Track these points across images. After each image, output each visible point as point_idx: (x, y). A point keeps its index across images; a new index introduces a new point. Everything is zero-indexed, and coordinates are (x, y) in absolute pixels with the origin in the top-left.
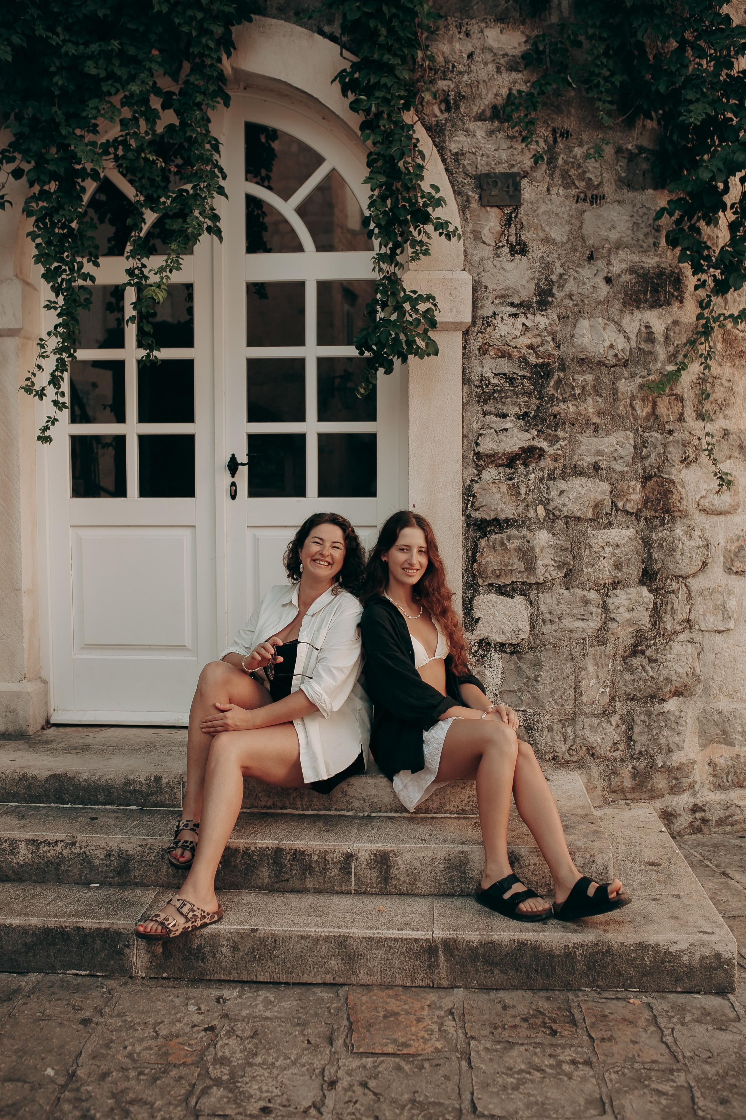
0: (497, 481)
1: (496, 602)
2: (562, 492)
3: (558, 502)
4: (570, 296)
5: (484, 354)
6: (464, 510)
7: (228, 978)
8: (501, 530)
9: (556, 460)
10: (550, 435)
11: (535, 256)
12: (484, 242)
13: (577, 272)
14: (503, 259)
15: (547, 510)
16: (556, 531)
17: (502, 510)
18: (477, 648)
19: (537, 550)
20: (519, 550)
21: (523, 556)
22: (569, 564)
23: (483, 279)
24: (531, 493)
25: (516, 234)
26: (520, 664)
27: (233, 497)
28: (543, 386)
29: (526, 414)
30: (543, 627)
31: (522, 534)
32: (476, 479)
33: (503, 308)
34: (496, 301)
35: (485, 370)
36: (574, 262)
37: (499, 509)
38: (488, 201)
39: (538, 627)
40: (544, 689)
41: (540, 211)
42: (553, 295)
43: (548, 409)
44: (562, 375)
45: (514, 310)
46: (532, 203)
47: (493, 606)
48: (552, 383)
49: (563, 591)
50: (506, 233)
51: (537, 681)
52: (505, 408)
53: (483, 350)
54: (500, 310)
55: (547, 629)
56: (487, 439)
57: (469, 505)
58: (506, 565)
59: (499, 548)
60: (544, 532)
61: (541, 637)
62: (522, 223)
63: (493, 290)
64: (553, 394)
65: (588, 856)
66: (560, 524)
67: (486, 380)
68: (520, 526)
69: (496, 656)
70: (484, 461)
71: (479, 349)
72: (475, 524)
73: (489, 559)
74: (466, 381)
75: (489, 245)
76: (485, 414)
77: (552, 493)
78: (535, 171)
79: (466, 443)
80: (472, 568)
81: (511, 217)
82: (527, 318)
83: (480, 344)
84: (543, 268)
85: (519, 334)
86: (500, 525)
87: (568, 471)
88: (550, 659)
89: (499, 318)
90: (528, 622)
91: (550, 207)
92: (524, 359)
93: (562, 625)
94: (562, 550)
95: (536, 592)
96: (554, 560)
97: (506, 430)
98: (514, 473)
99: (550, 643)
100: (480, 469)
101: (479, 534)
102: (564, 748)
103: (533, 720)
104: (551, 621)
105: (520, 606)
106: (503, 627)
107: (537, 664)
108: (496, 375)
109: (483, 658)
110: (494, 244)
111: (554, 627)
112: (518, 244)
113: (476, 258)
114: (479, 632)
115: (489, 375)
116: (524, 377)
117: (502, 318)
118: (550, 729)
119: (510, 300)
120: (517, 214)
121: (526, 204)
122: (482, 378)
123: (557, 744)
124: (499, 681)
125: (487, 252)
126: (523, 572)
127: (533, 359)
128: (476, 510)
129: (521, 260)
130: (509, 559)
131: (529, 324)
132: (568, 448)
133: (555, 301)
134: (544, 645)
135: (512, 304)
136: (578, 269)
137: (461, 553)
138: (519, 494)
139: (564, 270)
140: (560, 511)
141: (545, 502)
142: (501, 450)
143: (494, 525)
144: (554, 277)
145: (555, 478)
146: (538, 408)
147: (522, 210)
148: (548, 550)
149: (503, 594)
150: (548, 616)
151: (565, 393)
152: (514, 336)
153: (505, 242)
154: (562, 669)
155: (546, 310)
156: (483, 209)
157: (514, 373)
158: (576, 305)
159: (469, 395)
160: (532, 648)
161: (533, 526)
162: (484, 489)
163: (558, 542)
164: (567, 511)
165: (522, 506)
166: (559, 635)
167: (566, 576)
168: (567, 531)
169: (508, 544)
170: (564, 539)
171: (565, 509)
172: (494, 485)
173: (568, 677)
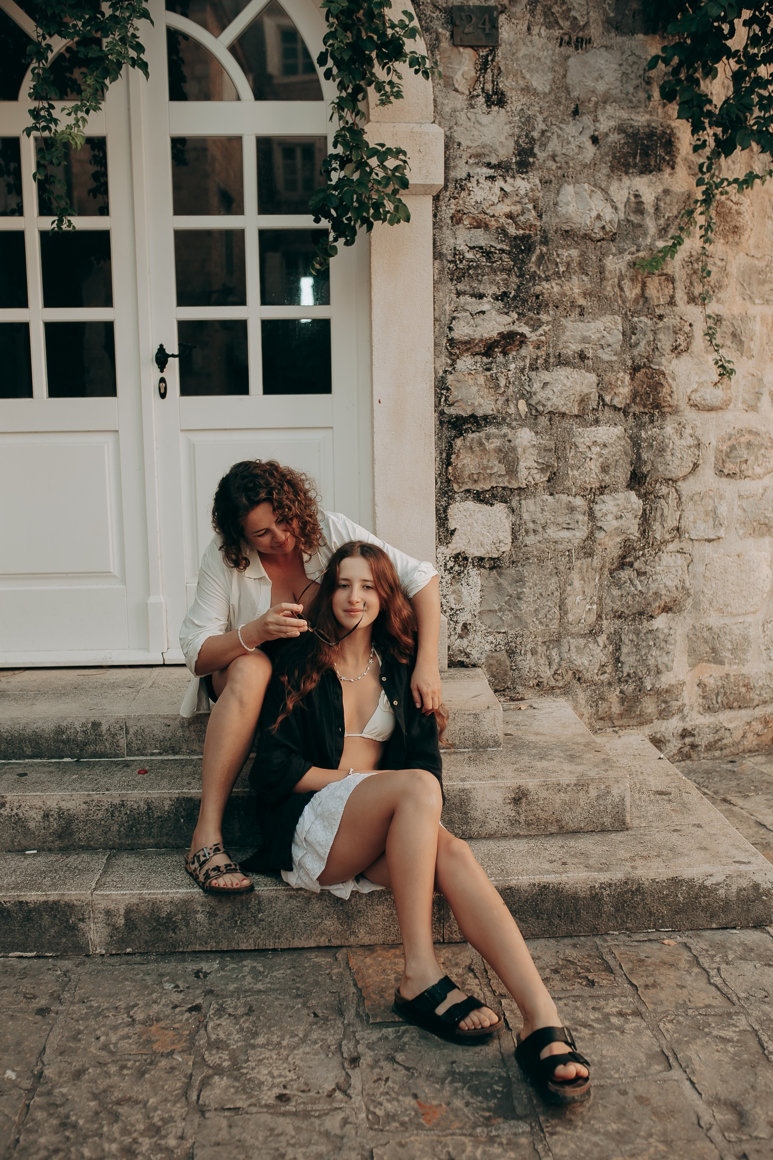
0: (473, 372)
1: (474, 511)
2: (546, 384)
3: (541, 395)
4: (553, 157)
5: (458, 224)
6: (437, 405)
7: (204, 949)
8: (479, 427)
9: (538, 348)
10: (532, 319)
11: (514, 109)
12: (456, 90)
13: (561, 129)
14: (478, 110)
15: (529, 405)
16: (539, 429)
17: (480, 405)
18: (452, 564)
19: (520, 450)
20: (499, 450)
21: (504, 458)
22: (553, 466)
23: (455, 135)
24: (511, 386)
25: (493, 81)
26: (500, 580)
27: (163, 396)
28: (523, 262)
29: (505, 294)
30: (526, 538)
31: (503, 432)
32: (450, 369)
33: (478, 170)
34: (471, 161)
35: (458, 242)
36: (557, 117)
37: (476, 404)
38: (461, 40)
39: (521, 538)
40: (527, 607)
41: (520, 54)
42: (534, 156)
43: (529, 288)
44: (544, 249)
45: (491, 172)
46: (510, 44)
47: (471, 515)
48: (534, 259)
49: (546, 497)
50: (482, 79)
51: (519, 599)
52: (482, 287)
53: (456, 219)
54: (476, 171)
55: (531, 540)
56: (462, 323)
57: (443, 400)
58: (485, 468)
59: (476, 449)
60: (526, 430)
61: (524, 549)
62: (500, 68)
63: (468, 147)
64: (535, 272)
65: (603, 787)
66: (543, 421)
67: (460, 254)
68: (499, 424)
69: (473, 572)
70: (459, 349)
71: (452, 218)
72: (449, 422)
73: (465, 461)
74: (437, 255)
75: (463, 93)
76: (459, 294)
77: (535, 385)
78: (514, 6)
79: (438, 328)
80: (446, 472)
81: (487, 60)
82: (506, 181)
83: (452, 211)
84: (523, 123)
85: (496, 201)
86: (477, 422)
87: (552, 360)
88: (533, 573)
89: (474, 180)
90: (510, 533)
91: (531, 50)
92: (503, 231)
93: (546, 536)
94: (545, 450)
95: (518, 498)
96: (537, 462)
97: (483, 312)
98: (491, 363)
99: (533, 556)
100: (454, 358)
101: (453, 433)
102: (549, 673)
103: (515, 643)
104: (534, 531)
105: (500, 515)
106: (481, 538)
107: (520, 580)
108: (471, 248)
109: (459, 574)
110: (467, 93)
111: (538, 538)
112: (495, 93)
113: (447, 109)
114: (455, 546)
115: (463, 248)
116: (502, 251)
117: (477, 181)
118: (534, 652)
119: (486, 160)
120: (494, 56)
121: (503, 45)
122: (456, 252)
123: (542, 668)
124: (477, 600)
125: (460, 102)
126: (504, 475)
127: (512, 231)
128: (450, 405)
129: (498, 112)
130: (489, 461)
131: (508, 188)
132: (552, 334)
133: (537, 162)
134: (528, 558)
135: (489, 165)
136: (561, 125)
137: (434, 455)
138: (498, 386)
139: (547, 125)
140: (544, 406)
141: (527, 396)
142: (477, 336)
143: (471, 422)
144: (536, 134)
145: (537, 368)
146: (519, 287)
147: (499, 52)
148: (531, 450)
149: (481, 501)
150: (531, 526)
151: (548, 270)
152: (491, 203)
153: (480, 91)
154: (546, 585)
155: (527, 172)
156: (455, 50)
157: (492, 246)
158: (560, 168)
159: (441, 271)
160: (513, 562)
161: (514, 423)
162: (459, 381)
163: (541, 441)
164: (551, 406)
165: (501, 400)
166: (543, 546)
167: (549, 481)
168: (551, 429)
169: (486, 444)
170: (547, 437)
171: (549, 403)
172: (470, 377)
173: (553, 594)
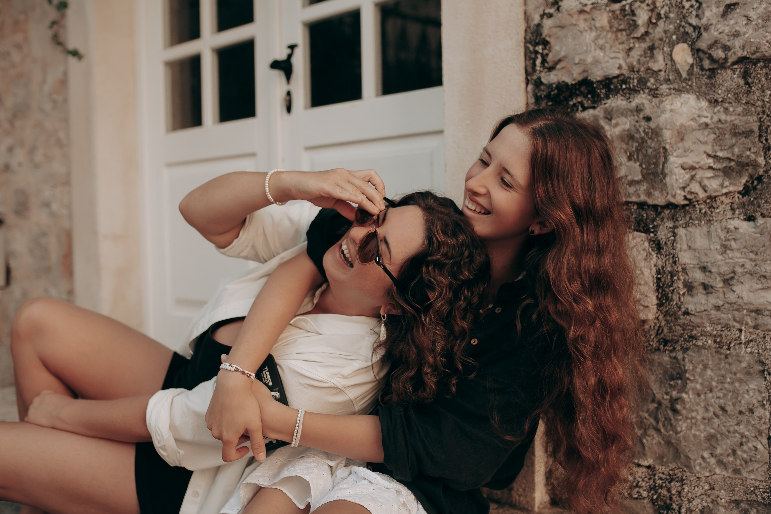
0: (588, 9)
2: (729, 7)
3: (720, 30)
6: (530, 71)
8: (596, 100)
15: (696, 52)
16: (720, 93)
17: (596, 62)
19: (667, 134)
20: (629, 137)
21: (638, 150)
22: (755, 165)
24: (661, 23)
26: (642, 371)
27: (289, 110)
30: (687, 298)
31: (636, 105)
32: (552, 11)
37: (590, 61)
39: (675, 297)
40: (690, 428)
49: (737, 223)
51: (674, 411)
55: (696, 302)
57: (538, 62)
60: (689, 98)
61: (683, 320)
66: (728, 78)
68: (634, 91)
72: (548, 97)
77: (708, 13)
86: (592, 92)
88: (705, 367)
90: (654, 287)
93: (732, 297)
94: (734, 134)
95: (670, 224)
96: (715, 157)
99: (704, 334)
103: (669, 490)
104: (705, 287)
107: (677, 376)
126: (638, 182)
128: (551, 69)
134: (692, 337)
138: (634, 26)
140: (726, 48)
141: (691, 36)
143: (581, 93)
148: (702, 135)
150: (697, 276)
154: (736, 393)
160: (666, 342)
161: (664, 88)
162: (562, 27)
163: (723, 117)
164: (743, 48)
165: (639, 48)
166: (726, 317)
167: (746, 191)
168: (748, 92)
169: (607, 127)
170: (739, 109)
171: (737, 43)
172: (582, 16)
173: (751, 411)
